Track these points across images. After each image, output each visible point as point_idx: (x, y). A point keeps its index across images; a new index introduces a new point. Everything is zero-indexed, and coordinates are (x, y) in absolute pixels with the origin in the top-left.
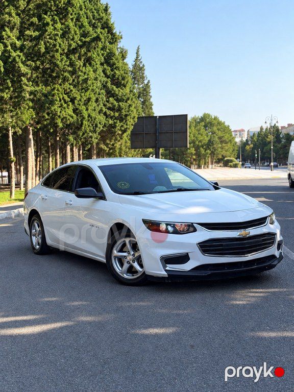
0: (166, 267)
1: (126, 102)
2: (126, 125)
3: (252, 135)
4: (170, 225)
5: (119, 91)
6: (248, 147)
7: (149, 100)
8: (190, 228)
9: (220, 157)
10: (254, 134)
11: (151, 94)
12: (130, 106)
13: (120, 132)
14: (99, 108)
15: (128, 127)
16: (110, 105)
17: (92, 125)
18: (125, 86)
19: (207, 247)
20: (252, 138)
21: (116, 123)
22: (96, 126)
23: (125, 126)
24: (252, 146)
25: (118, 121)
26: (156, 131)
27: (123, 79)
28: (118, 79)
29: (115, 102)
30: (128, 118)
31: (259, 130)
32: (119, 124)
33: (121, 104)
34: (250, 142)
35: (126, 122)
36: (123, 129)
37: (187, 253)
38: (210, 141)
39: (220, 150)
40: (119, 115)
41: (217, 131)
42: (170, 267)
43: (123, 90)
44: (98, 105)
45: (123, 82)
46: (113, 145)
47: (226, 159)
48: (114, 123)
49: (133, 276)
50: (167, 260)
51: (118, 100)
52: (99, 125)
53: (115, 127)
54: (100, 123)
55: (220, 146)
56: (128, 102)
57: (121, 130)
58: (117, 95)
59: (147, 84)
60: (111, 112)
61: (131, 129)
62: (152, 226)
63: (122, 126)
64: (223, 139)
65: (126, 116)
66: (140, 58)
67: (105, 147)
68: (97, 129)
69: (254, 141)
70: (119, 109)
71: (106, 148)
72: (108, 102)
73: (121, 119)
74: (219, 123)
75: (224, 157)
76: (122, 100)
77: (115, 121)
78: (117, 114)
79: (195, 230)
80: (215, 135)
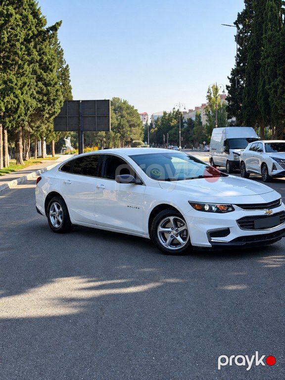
0: (212, 239)
1: (54, 86)
2: (54, 108)
3: (156, 118)
4: (214, 205)
5: (47, 75)
6: (152, 131)
7: (68, 83)
8: (229, 208)
9: (129, 140)
10: (158, 118)
11: (70, 78)
12: (57, 91)
13: (47, 116)
14: (31, 93)
15: (56, 110)
16: (39, 90)
17: (25, 108)
18: (51, 71)
19: (244, 223)
20: (156, 122)
21: (45, 106)
22: (28, 109)
23: (53, 110)
24: (156, 129)
25: (47, 105)
26: (79, 115)
27: (50, 64)
28: (45, 63)
29: (43, 87)
30: (57, 102)
31: (162, 114)
32: (47, 108)
33: (49, 88)
34: (154, 126)
35: (54, 106)
36: (51, 112)
37: (229, 228)
38: (119, 124)
39: (129, 133)
40: (47, 99)
41: (126, 115)
42: (214, 239)
43: (50, 74)
44: (30, 89)
45: (50, 66)
46: (38, 127)
47: (134, 142)
48: (43, 106)
49: (176, 247)
50: (212, 234)
51: (46, 85)
52: (31, 109)
53: (44, 110)
54: (31, 107)
55: (129, 129)
56: (56, 86)
57: (49, 113)
58: (45, 80)
59: (66, 69)
60: (40, 96)
61: (58, 113)
62: (198, 206)
63: (50, 110)
64: (132, 123)
65: (54, 100)
66: (58, 43)
67: (31, 129)
68: (29, 112)
69: (158, 125)
70: (47, 94)
71: (31, 131)
72: (36, 86)
73: (49, 102)
74: (129, 108)
75: (132, 140)
76: (49, 85)
77: (44, 104)
78: (45, 98)
79: (233, 210)
80: (124, 118)
